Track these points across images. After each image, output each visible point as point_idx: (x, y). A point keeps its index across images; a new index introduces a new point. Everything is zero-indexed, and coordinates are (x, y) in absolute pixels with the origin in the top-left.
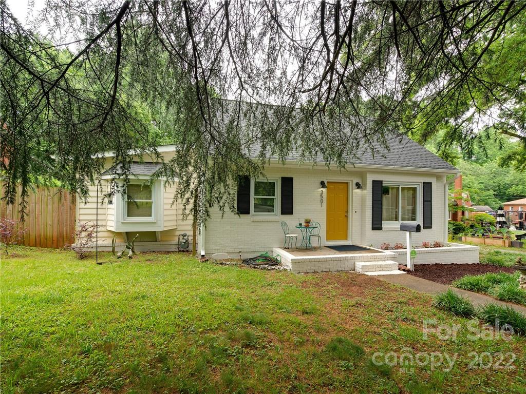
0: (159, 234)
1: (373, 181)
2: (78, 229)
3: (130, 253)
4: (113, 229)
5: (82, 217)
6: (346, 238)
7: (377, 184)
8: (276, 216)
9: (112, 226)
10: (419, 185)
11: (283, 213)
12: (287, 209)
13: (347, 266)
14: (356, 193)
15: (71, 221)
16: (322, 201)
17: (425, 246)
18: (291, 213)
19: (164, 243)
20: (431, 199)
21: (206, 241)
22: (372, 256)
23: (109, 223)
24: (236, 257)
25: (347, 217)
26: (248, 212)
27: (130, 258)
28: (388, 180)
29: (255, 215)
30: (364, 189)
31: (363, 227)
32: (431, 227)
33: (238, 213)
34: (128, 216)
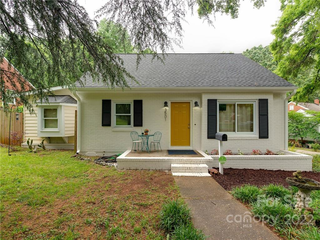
1: (208, 100)
6: (189, 144)
7: (212, 103)
8: (131, 128)
10: (255, 101)
11: (135, 125)
12: (139, 122)
13: (164, 167)
14: (195, 110)
16: (166, 116)
17: (255, 153)
18: (141, 125)
20: (268, 113)
21: (82, 143)
22: (188, 160)
24: (102, 155)
25: (189, 128)
26: (109, 124)
28: (221, 99)
29: (115, 127)
30: (201, 107)
31: (201, 137)
32: (267, 137)
33: (103, 126)
34: (45, 127)
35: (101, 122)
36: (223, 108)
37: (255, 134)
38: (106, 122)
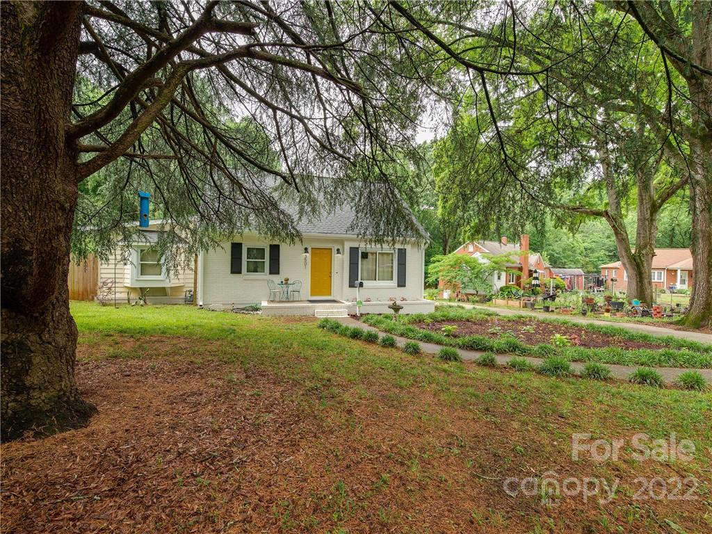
0: (169, 290)
1: (351, 248)
2: (100, 284)
3: (142, 302)
4: (129, 285)
5: (103, 276)
6: (330, 294)
7: (354, 251)
8: (265, 276)
9: (128, 283)
10: (395, 251)
11: (271, 273)
12: (275, 269)
14: (337, 257)
15: (94, 280)
16: (306, 264)
17: (391, 300)
18: (278, 273)
19: (173, 297)
20: (405, 263)
21: (204, 294)
23: (126, 281)
24: (230, 307)
25: (331, 277)
26: (240, 272)
27: (142, 306)
28: (363, 247)
29: (246, 275)
30: (343, 254)
31: (342, 285)
32: (405, 286)
33: (232, 273)
34: (141, 275)
35: (230, 269)
36: (365, 256)
37: (394, 283)
38: (236, 269)
